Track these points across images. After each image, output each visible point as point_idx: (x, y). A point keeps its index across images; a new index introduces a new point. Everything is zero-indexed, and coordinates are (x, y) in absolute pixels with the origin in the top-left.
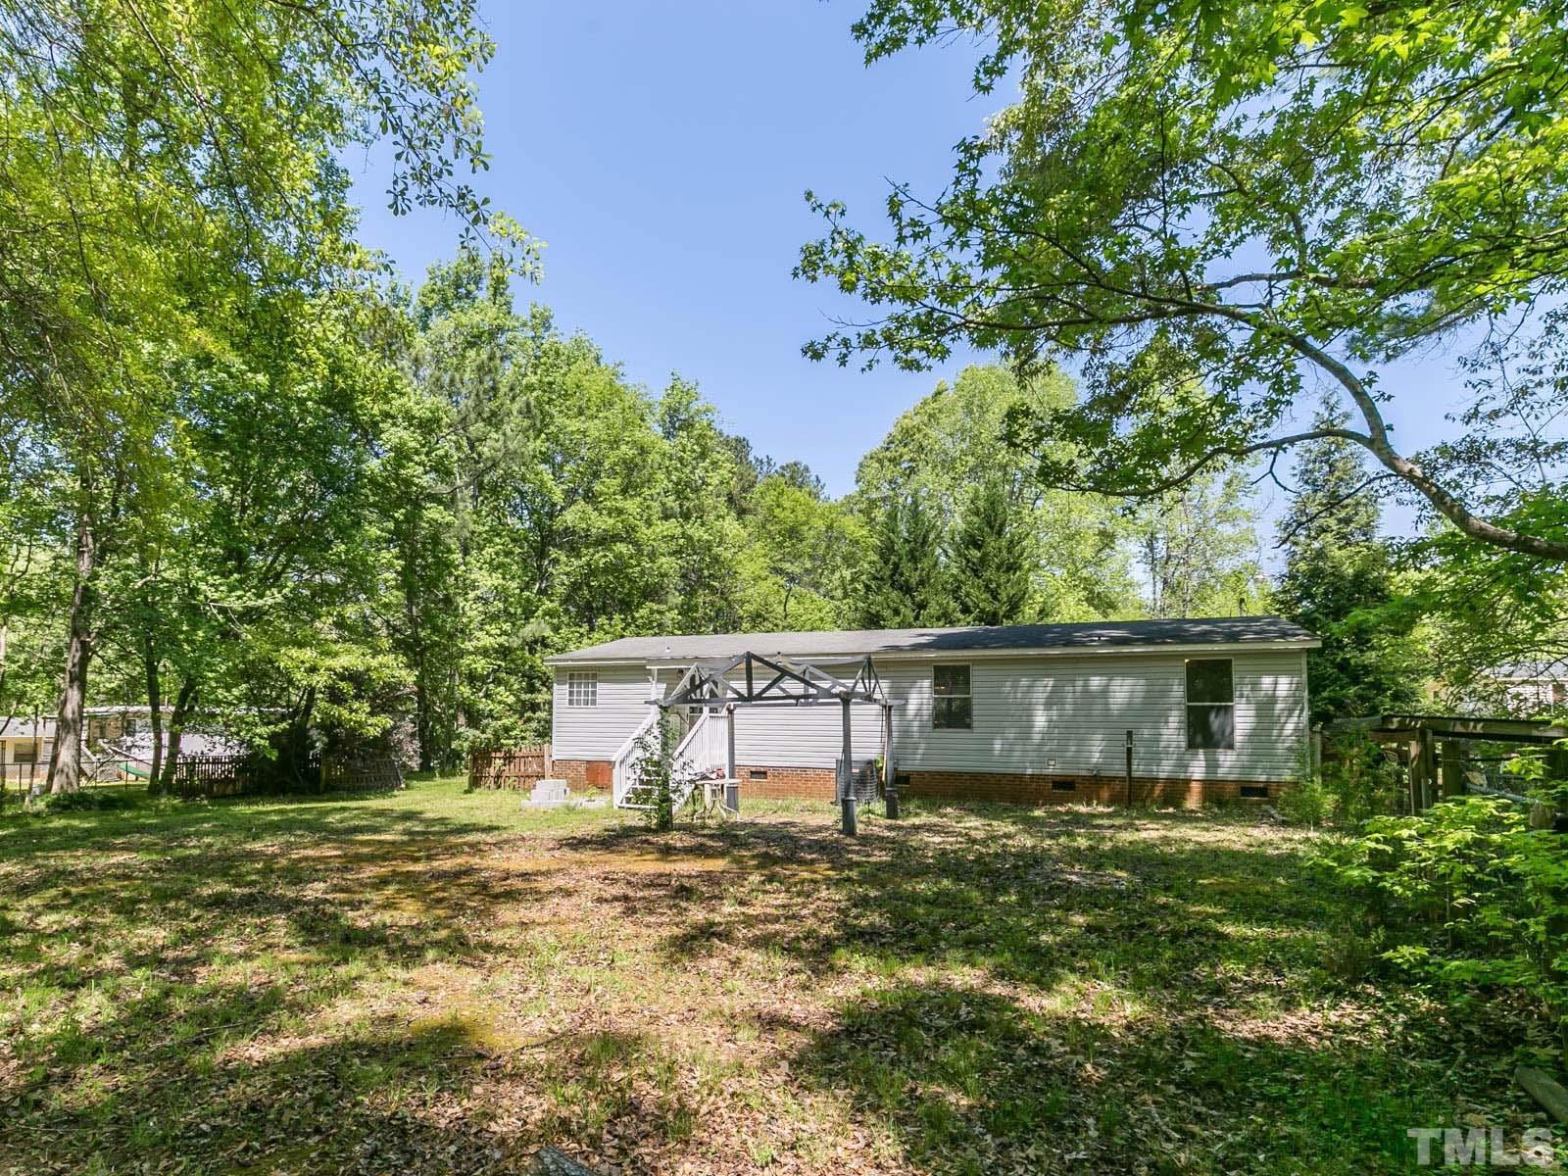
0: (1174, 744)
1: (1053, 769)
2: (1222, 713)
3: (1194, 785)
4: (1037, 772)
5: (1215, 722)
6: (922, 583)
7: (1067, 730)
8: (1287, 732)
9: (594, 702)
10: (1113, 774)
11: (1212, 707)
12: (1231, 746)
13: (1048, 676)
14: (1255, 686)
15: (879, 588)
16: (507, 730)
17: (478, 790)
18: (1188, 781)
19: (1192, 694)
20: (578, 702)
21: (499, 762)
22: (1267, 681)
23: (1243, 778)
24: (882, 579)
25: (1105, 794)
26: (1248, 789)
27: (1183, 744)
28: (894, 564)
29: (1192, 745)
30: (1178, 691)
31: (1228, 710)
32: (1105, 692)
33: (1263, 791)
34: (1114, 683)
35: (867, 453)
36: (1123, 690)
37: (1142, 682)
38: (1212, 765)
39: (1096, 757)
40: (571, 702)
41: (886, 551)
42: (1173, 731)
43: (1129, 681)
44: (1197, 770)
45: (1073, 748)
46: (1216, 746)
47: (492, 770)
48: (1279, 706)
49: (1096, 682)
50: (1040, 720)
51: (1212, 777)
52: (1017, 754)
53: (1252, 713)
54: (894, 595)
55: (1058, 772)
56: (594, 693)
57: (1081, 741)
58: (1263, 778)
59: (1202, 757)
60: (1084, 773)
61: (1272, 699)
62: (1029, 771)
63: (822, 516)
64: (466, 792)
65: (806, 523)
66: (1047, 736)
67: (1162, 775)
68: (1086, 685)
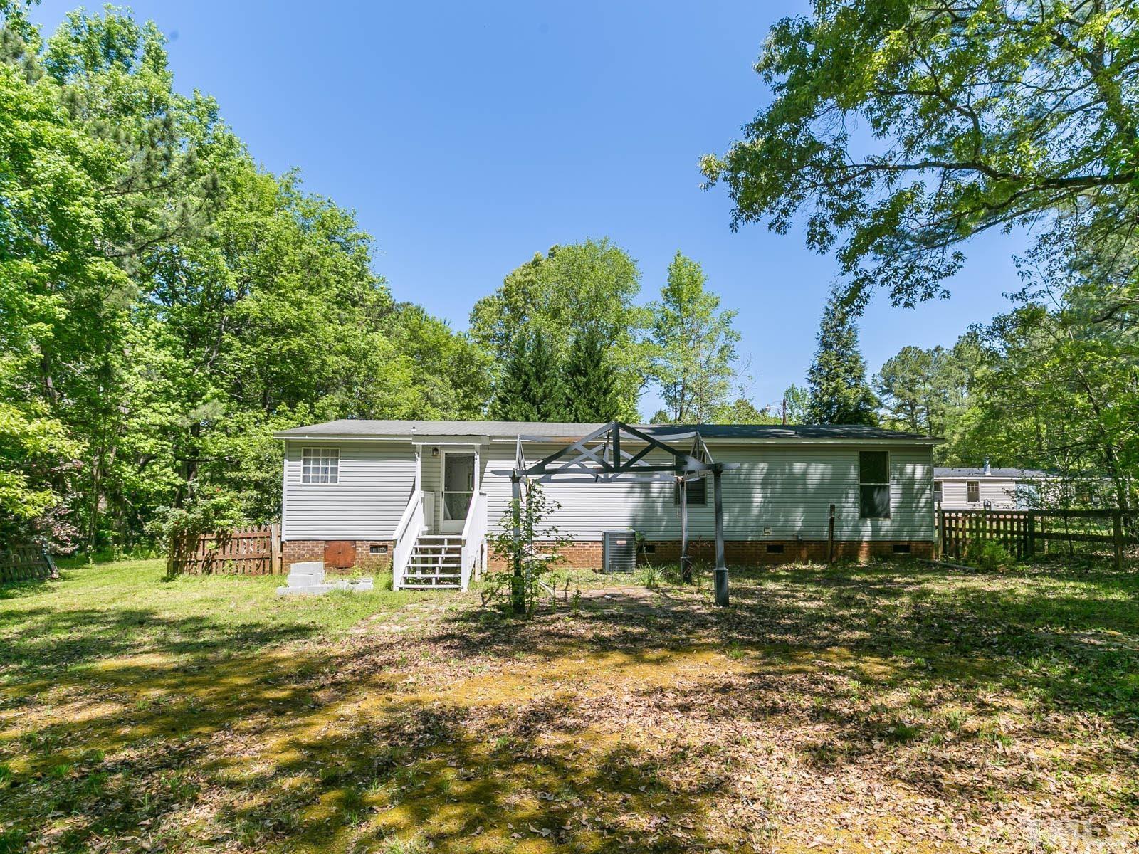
0: (851, 515)
1: (768, 536)
2: (882, 491)
3: (864, 544)
4: (755, 538)
5: (877, 498)
6: (545, 397)
7: (776, 505)
8: (922, 505)
9: (335, 480)
10: (811, 538)
11: (875, 487)
12: (887, 516)
13: (763, 461)
14: (902, 471)
15: (513, 400)
16: (218, 509)
17: (180, 577)
18: (860, 542)
19: (863, 477)
20: (316, 479)
21: (210, 545)
22: (909, 467)
23: (896, 538)
24: (515, 392)
25: (804, 554)
26: (899, 547)
27: (857, 515)
28: (525, 381)
29: (863, 516)
30: (853, 474)
31: (886, 489)
32: (804, 474)
33: (905, 547)
34: (812, 467)
35: (481, 299)
36: (816, 473)
37: (830, 467)
38: (876, 530)
39: (798, 526)
40: (305, 479)
41: (516, 370)
42: (850, 505)
43: (821, 467)
44: (867, 534)
45: (782, 519)
46: (878, 515)
47: (200, 554)
48: (916, 486)
49: (798, 467)
50: (758, 497)
51: (876, 539)
52: (740, 524)
53: (900, 491)
54: (526, 406)
55: (771, 538)
56: (335, 470)
57: (788, 514)
58: (907, 538)
59: (869, 524)
60: (789, 538)
61: (912, 480)
62: (750, 538)
63: (457, 340)
64: (165, 580)
65: (445, 345)
66: (764, 508)
67: (844, 538)
68: (791, 469)
